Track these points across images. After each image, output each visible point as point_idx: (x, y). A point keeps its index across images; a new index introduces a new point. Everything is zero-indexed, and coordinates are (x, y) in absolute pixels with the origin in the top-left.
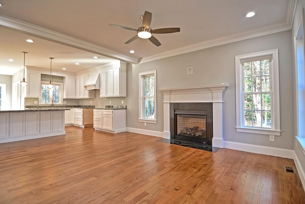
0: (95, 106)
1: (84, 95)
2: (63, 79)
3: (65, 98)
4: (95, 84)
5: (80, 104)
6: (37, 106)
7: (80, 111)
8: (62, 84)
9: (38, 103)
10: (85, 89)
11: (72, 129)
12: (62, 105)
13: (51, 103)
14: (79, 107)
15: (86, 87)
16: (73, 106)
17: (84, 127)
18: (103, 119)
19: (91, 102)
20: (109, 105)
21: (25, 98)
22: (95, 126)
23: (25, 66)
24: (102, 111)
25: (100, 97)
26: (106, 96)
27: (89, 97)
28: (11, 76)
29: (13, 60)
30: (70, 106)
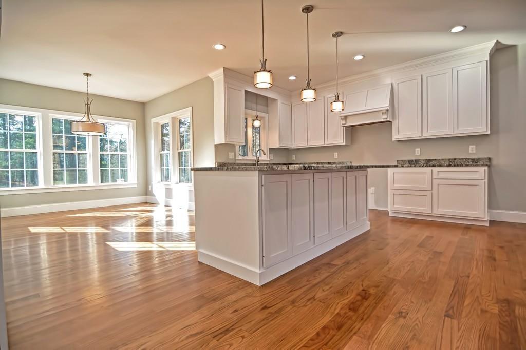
2: (267, 106)
8: (266, 115)
9: (235, 156)
10: (344, 122)
12: (268, 162)
18: (435, 191)
19: (337, 154)
20: (414, 159)
21: (215, 145)
22: (395, 206)
23: (222, 70)
24: (432, 170)
25: (394, 140)
26: (422, 135)
27: (345, 142)
28: (143, 105)
29: (224, 46)
30: (279, 164)
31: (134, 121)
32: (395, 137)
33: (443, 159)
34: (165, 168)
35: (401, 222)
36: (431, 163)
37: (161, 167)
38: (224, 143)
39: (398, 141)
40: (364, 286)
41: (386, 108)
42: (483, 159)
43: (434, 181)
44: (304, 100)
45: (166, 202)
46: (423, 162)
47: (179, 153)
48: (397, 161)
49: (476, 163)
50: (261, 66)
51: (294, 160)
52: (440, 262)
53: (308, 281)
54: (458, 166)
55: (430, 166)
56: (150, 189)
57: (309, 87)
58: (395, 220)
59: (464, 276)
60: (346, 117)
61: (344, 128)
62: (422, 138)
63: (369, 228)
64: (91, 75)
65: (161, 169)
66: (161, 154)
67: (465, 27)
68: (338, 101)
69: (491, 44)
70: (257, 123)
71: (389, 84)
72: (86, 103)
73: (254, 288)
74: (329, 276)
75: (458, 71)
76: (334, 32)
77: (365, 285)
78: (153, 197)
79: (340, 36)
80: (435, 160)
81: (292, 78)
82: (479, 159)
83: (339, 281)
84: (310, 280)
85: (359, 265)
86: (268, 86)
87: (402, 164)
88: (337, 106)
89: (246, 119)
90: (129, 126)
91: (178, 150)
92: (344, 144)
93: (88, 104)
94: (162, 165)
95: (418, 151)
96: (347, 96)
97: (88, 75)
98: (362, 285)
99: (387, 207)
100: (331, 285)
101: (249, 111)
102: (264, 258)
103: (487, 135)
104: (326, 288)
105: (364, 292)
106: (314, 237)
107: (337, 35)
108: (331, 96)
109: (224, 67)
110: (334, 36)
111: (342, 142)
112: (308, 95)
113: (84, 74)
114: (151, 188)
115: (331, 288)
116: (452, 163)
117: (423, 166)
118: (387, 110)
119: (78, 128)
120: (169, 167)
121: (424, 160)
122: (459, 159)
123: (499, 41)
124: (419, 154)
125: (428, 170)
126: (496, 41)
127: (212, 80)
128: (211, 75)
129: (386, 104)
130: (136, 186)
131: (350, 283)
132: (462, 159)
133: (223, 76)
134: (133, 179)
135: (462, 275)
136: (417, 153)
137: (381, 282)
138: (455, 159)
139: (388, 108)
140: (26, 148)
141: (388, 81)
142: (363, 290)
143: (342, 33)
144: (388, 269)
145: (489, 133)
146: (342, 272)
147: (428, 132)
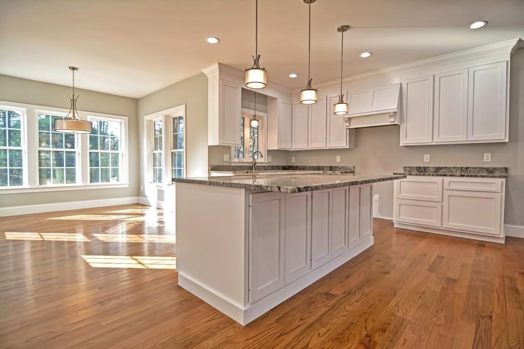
0: (354, 167)
2: (266, 105)
3: (276, 148)
6: (229, 166)
8: (264, 115)
9: (230, 158)
10: (348, 125)
12: (266, 165)
18: (445, 204)
19: (339, 157)
20: (422, 166)
21: (209, 146)
22: (401, 217)
23: (217, 66)
24: (443, 180)
25: (401, 145)
26: (432, 141)
27: (348, 145)
28: (136, 101)
29: (218, 39)
30: (278, 166)
31: (127, 118)
32: (403, 142)
33: (454, 168)
34: (158, 168)
35: (407, 235)
36: (441, 172)
37: (154, 167)
38: (218, 144)
39: (406, 146)
40: (368, 329)
41: (394, 111)
42: (500, 169)
43: (445, 191)
44: (303, 102)
45: (158, 204)
46: (433, 170)
47: (172, 153)
48: (404, 167)
49: (491, 172)
50: (253, 63)
51: (293, 163)
52: (455, 294)
53: (301, 319)
54: (472, 176)
55: (441, 175)
56: (142, 190)
57: (309, 88)
58: (401, 232)
59: (485, 316)
60: (350, 119)
61: (348, 130)
62: (433, 144)
63: (372, 243)
64: (77, 69)
65: (154, 169)
66: (154, 154)
67: (487, 22)
68: (342, 102)
69: (514, 42)
70: (255, 124)
71: (397, 84)
72: (72, 99)
73: (237, 330)
74: (326, 312)
75: (474, 72)
76: (339, 26)
77: (369, 327)
78: (145, 198)
79: (346, 30)
80: (446, 167)
81: (293, 76)
82: (495, 168)
83: (338, 321)
84: (303, 318)
85: (363, 295)
86: (262, 86)
87: (410, 171)
88: (341, 109)
89: (243, 118)
90: (121, 124)
91: (171, 149)
92: (348, 147)
93: (73, 100)
94: (154, 165)
95: (427, 157)
96: (351, 96)
97: (73, 69)
98: (366, 328)
99: (392, 216)
100: (328, 327)
101: (246, 110)
102: (250, 292)
103: (505, 143)
104: (323, 331)
105: (368, 338)
106: (311, 260)
107: (343, 29)
108: (334, 96)
109: (219, 63)
110: (339, 30)
111: (345, 145)
112: (308, 96)
113: (70, 67)
114: (144, 188)
115: (328, 331)
116: (465, 172)
117: (433, 175)
118: (395, 113)
119: (62, 126)
120: (162, 168)
121: (433, 168)
122: (472, 168)
123: (522, 39)
124: (429, 161)
125: (439, 179)
126: (518, 39)
127: (206, 76)
128: (205, 71)
129: (393, 106)
130: (127, 186)
131: (352, 324)
132: (476, 168)
133: (218, 72)
134: (124, 179)
135: (483, 315)
136: (426, 160)
137: (389, 324)
138: (468, 168)
139: (396, 110)
140: (9, 146)
141: (397, 81)
142: (367, 336)
143: (348, 27)
144: (395, 303)
145: (507, 140)
146: (343, 306)
147: (440, 137)
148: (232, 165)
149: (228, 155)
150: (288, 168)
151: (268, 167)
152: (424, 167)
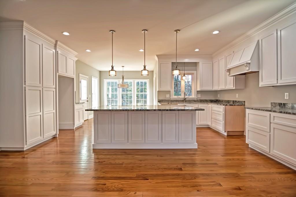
0: (244, 102)
1: (226, 84)
2: (196, 66)
3: (199, 90)
4: (250, 62)
5: (220, 97)
6: (169, 100)
7: (220, 109)
8: (195, 72)
9: (170, 96)
10: (228, 74)
11: (209, 133)
12: (196, 99)
13: (183, 97)
14: (217, 101)
15: (229, 70)
16: (209, 100)
17: (226, 134)
19: (238, 95)
21: (158, 91)
22: (249, 140)
23: (156, 56)
25: (260, 86)
26: (277, 83)
27: (235, 86)
28: (153, 72)
30: (206, 100)
32: (261, 84)
51: (219, 98)
55: (268, 111)
81: (197, 50)
92: (234, 88)
95: (287, 95)
97: (123, 67)
111: (233, 87)
124: (288, 98)
147: (282, 79)
148: (171, 99)
149: (169, 95)
150: (216, 101)
151: (197, 100)
152: (283, 103)
